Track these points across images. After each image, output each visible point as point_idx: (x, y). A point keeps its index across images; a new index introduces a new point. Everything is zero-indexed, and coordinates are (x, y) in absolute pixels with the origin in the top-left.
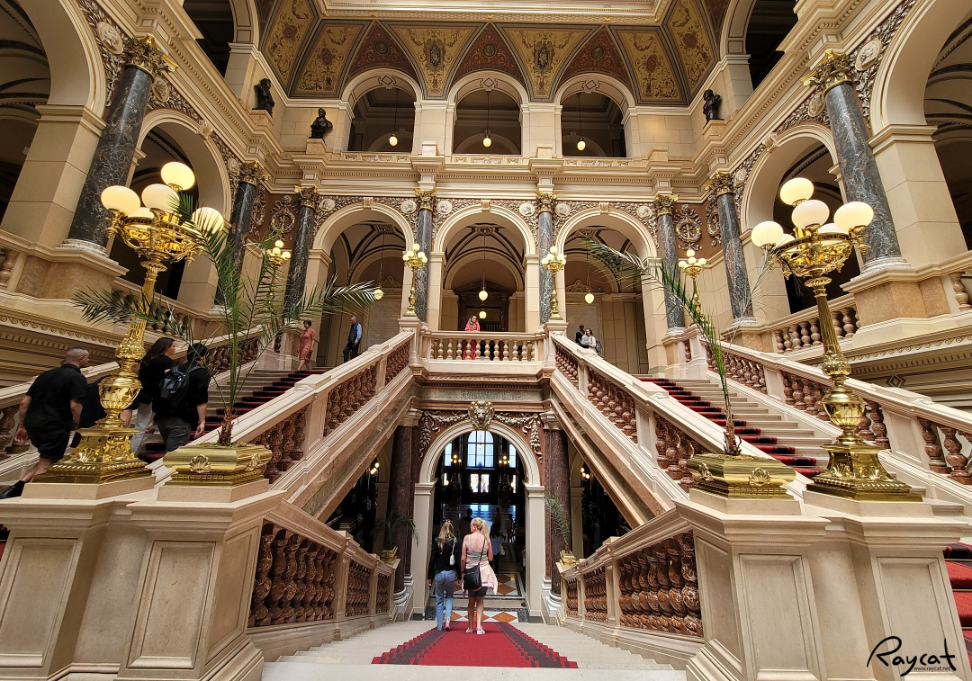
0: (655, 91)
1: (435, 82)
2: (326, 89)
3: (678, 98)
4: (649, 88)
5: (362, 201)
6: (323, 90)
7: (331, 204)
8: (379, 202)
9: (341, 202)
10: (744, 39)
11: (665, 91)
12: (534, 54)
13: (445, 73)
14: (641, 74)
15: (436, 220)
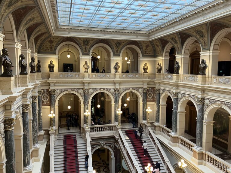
0: (147, 52)
1: (86, 49)
2: (51, 50)
3: (153, 55)
4: (146, 52)
5: (68, 90)
6: (49, 51)
7: (58, 91)
8: (73, 90)
9: (62, 90)
10: (169, 52)
11: (150, 52)
12: (116, 44)
13: (89, 47)
14: (144, 48)
15: (89, 95)
